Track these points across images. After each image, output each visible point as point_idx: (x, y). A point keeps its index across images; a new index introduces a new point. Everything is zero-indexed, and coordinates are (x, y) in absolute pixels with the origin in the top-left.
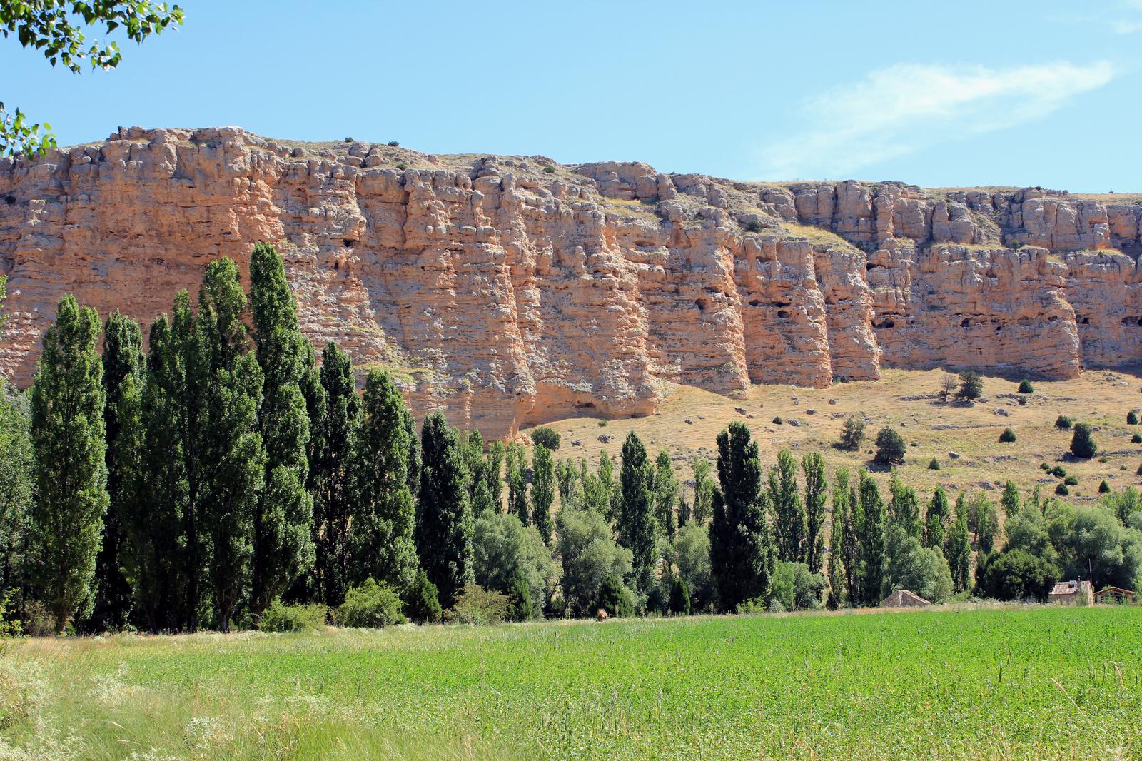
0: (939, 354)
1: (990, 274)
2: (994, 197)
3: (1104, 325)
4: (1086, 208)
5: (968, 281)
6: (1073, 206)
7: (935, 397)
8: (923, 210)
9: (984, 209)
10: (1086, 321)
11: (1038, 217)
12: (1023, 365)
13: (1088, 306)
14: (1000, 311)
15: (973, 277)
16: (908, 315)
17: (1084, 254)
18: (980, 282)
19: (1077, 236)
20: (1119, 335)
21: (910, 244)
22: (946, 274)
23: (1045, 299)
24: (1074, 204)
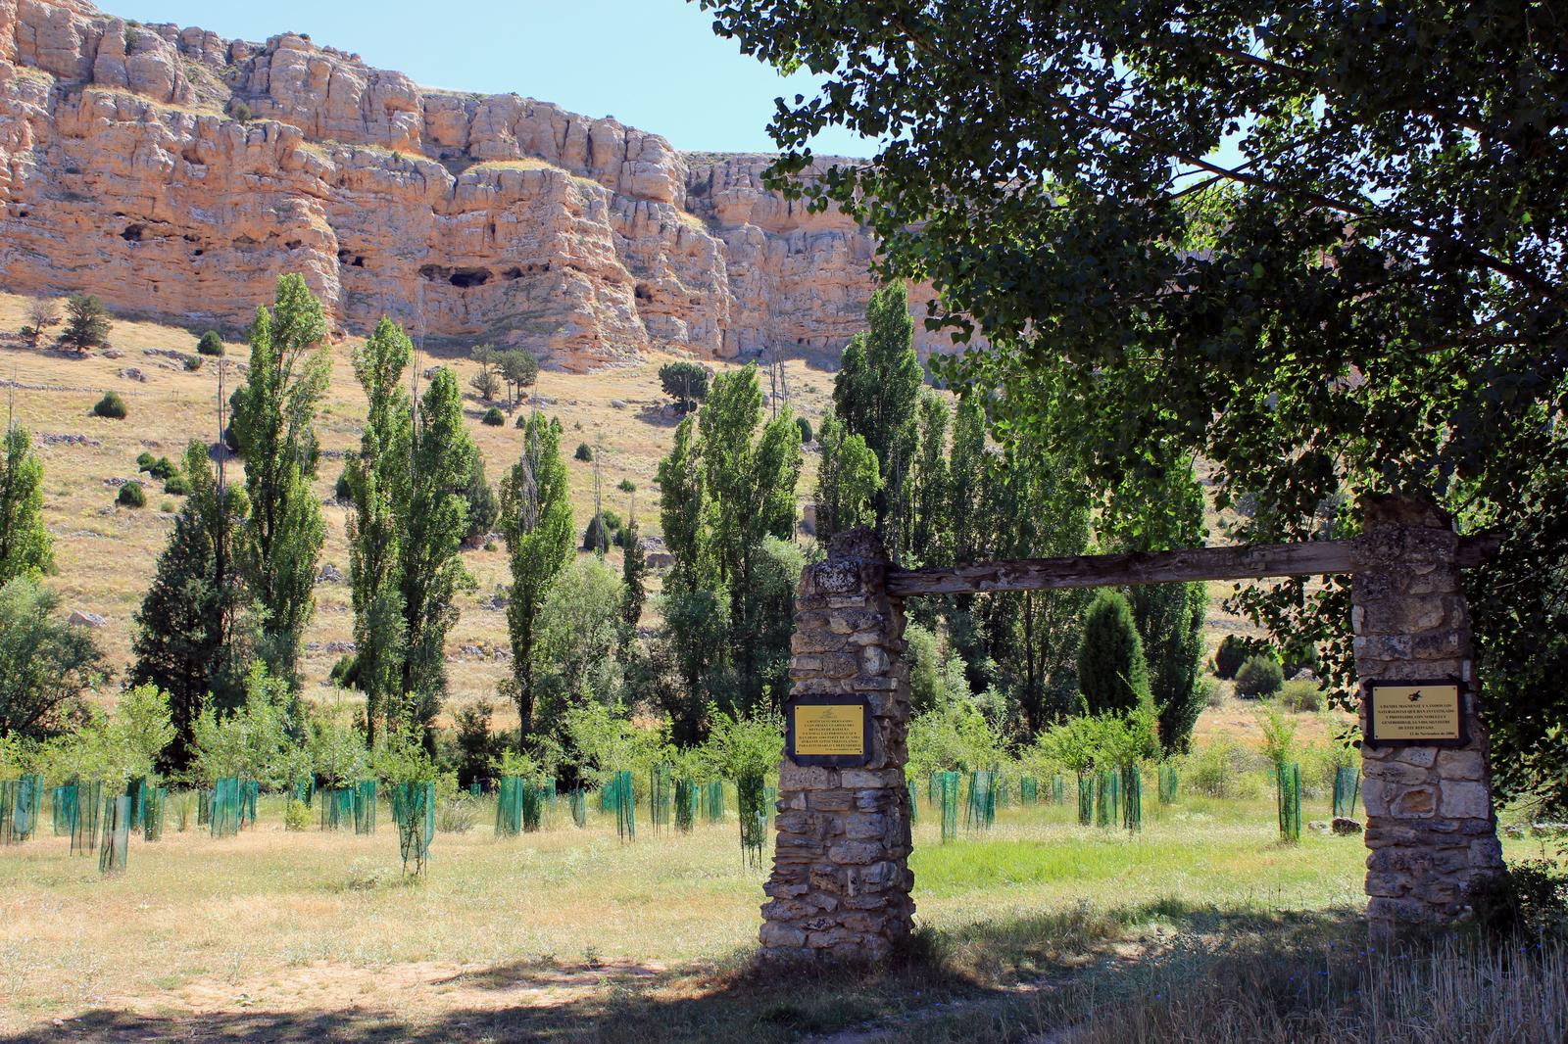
0: (72, 279)
1: (190, 155)
2: (231, 46)
3: (389, 273)
4: (381, 82)
5: (143, 157)
6: (361, 75)
7: (13, 338)
8: (79, 29)
9: (207, 58)
10: (359, 262)
11: (294, 78)
12: (233, 318)
13: (364, 236)
14: (202, 222)
15: (152, 152)
16: (16, 201)
17: (367, 151)
18: (166, 164)
19: (361, 123)
20: (413, 292)
21: (43, 82)
22: (103, 141)
23: (285, 211)
24: (364, 73)
